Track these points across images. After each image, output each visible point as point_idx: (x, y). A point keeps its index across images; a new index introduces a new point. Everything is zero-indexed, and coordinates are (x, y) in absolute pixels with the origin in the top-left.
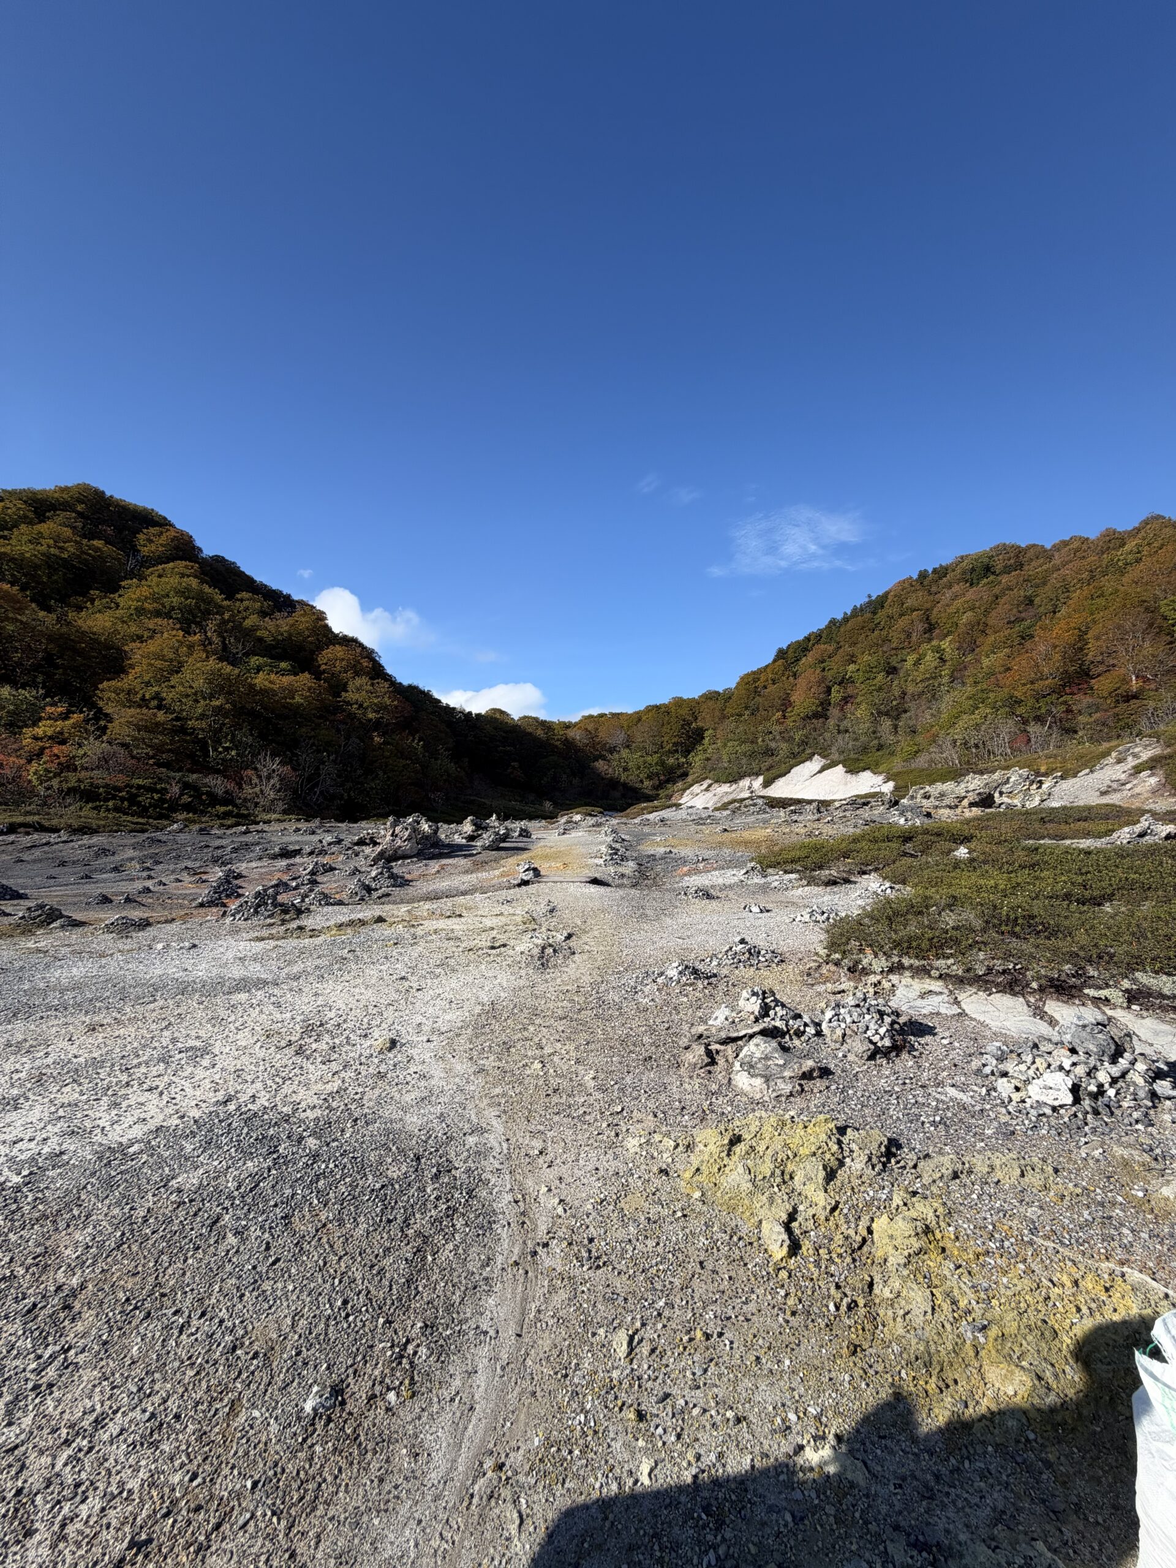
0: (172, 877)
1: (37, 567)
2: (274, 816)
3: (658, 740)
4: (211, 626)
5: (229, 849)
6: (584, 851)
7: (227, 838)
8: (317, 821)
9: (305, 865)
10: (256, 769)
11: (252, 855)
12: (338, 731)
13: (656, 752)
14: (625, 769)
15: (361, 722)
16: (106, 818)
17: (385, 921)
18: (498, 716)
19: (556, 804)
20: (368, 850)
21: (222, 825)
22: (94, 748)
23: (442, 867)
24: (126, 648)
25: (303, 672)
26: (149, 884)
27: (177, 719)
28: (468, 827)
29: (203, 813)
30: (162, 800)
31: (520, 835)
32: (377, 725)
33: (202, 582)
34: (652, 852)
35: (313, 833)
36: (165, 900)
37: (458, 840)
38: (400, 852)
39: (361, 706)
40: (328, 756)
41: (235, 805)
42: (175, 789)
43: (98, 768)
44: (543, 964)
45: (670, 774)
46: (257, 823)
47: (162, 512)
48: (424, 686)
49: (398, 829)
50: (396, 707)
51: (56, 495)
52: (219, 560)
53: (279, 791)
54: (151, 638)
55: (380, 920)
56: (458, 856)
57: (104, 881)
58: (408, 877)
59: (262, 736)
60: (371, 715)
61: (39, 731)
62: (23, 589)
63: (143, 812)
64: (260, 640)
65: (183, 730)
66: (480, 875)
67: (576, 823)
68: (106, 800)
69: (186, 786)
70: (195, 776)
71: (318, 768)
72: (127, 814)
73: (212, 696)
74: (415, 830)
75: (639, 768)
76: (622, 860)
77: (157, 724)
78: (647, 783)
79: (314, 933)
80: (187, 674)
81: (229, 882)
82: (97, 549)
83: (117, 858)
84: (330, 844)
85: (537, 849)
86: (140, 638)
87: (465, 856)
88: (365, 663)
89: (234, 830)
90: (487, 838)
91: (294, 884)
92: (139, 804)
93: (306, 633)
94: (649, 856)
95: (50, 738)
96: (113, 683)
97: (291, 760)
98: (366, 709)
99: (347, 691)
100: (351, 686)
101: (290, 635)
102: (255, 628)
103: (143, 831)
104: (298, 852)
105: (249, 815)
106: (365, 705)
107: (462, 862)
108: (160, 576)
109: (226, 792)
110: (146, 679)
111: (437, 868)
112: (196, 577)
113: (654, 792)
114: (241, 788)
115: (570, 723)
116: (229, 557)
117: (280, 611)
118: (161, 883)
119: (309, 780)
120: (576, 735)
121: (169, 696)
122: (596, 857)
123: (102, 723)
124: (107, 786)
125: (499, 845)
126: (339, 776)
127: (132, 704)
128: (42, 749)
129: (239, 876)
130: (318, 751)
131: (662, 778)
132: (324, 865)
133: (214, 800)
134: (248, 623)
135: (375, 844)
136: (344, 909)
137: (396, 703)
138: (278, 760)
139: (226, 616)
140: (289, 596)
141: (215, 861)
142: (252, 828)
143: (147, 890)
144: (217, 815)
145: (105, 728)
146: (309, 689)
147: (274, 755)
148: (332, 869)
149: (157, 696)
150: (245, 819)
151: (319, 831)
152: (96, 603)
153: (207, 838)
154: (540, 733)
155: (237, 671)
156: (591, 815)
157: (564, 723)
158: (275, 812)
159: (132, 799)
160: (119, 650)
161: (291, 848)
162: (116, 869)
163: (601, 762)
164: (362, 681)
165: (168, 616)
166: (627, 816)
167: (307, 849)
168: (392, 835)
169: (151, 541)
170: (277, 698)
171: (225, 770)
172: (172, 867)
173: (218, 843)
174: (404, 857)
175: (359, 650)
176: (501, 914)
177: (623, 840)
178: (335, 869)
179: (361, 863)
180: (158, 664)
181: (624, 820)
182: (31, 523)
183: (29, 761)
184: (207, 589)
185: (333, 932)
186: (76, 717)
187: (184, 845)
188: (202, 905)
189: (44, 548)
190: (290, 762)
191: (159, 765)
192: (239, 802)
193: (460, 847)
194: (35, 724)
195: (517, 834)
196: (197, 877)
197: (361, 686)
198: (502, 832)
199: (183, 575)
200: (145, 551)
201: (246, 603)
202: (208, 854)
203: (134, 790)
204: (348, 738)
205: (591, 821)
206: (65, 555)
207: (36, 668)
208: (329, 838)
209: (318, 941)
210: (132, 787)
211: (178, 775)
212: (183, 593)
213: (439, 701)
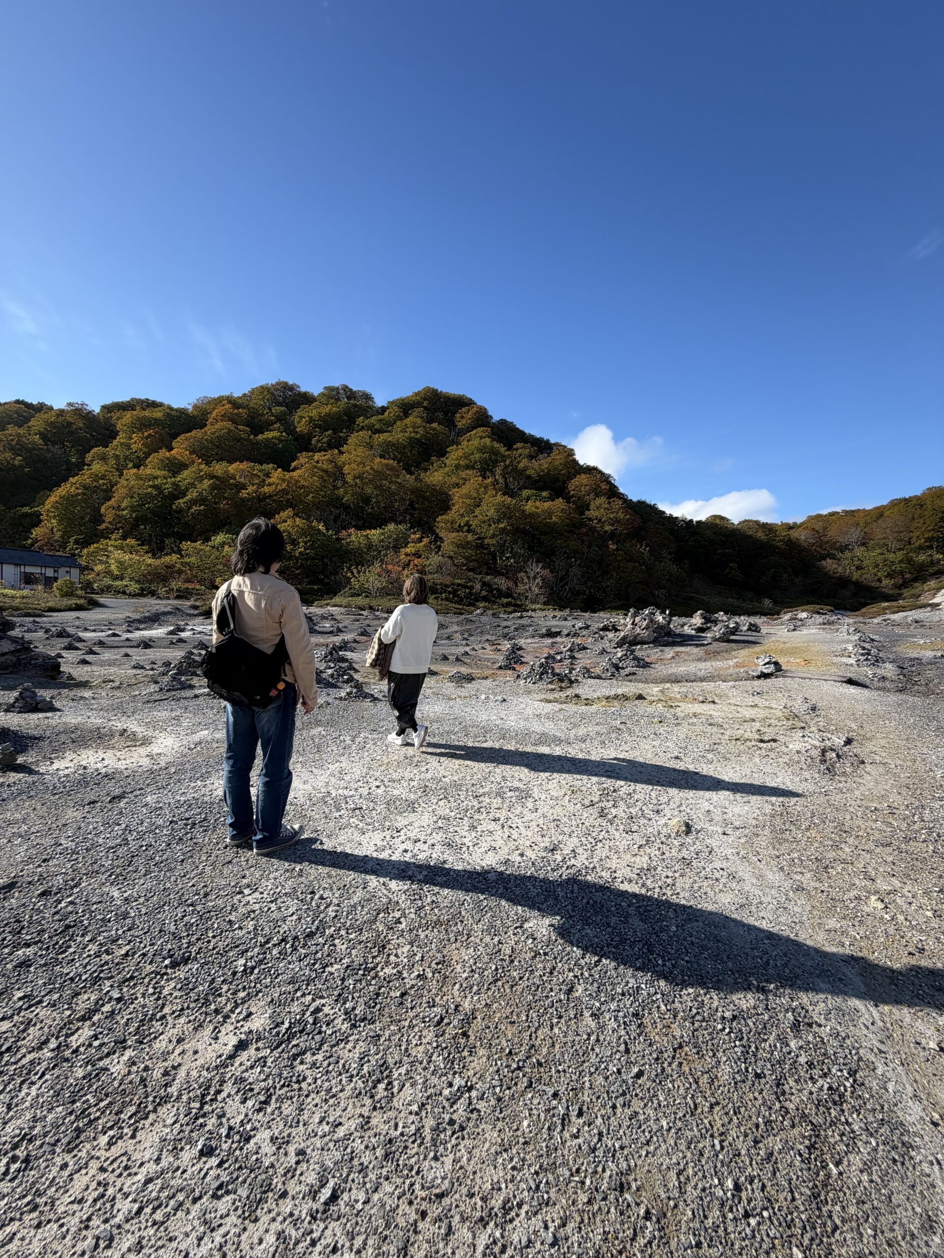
0: (480, 646)
1: (405, 446)
2: (539, 606)
3: (905, 536)
4: (498, 471)
5: (512, 628)
6: (825, 648)
7: (511, 621)
8: (568, 611)
9: (564, 644)
10: (526, 572)
11: (527, 633)
12: (583, 542)
13: (900, 549)
14: (858, 568)
15: (599, 534)
16: (441, 604)
17: (645, 699)
18: (718, 521)
19: (775, 602)
20: (611, 635)
21: (505, 611)
22: (435, 559)
23: (677, 654)
24: (450, 493)
25: (558, 498)
26: (467, 649)
27: (479, 539)
28: (697, 620)
29: (494, 602)
30: (471, 594)
31: (749, 629)
32: (612, 535)
33: (493, 440)
34: (916, 656)
35: (566, 619)
36: (478, 662)
37: (687, 630)
38: (638, 638)
39: (600, 521)
40: (575, 561)
41: (513, 598)
42: (478, 586)
43: (437, 572)
44: (828, 769)
45: (919, 572)
46: (528, 611)
47: (469, 396)
48: (651, 501)
49: (637, 619)
50: (628, 520)
51: (414, 399)
52: (503, 422)
53: (541, 588)
54: (464, 484)
55: (640, 697)
56: (690, 645)
57: (443, 645)
58: (647, 659)
59: (530, 548)
60: (608, 528)
61: (408, 550)
62: (399, 462)
63: (460, 602)
64: (529, 477)
65: (482, 546)
66: (714, 664)
67: (801, 620)
68: (441, 593)
69: (484, 584)
70: (489, 577)
71: (568, 571)
72: (452, 602)
73: (499, 521)
74: (652, 621)
75: (877, 566)
76: (877, 661)
77: (468, 543)
78: (886, 582)
79: (588, 702)
80: (484, 507)
81: (514, 652)
82: (435, 429)
83: (449, 630)
84: (580, 629)
85: (769, 644)
86: (457, 485)
87: (697, 646)
88: (604, 486)
89: (513, 615)
90: (717, 631)
91: (559, 658)
92: (458, 596)
93: (560, 467)
94: (911, 660)
95: (414, 555)
96: (444, 517)
97: (549, 565)
98: (604, 522)
99: (589, 510)
100: (592, 506)
101: (549, 470)
102: (526, 469)
103: (461, 614)
104: (558, 634)
105: (522, 605)
106: (603, 520)
107: (695, 650)
108: (468, 441)
109: (508, 588)
110: (461, 512)
111: (672, 654)
112: (489, 437)
113: (897, 591)
114: (517, 585)
115: (795, 524)
116: (509, 419)
117: (542, 453)
118: (474, 649)
119: (562, 579)
120: (802, 536)
121: (474, 523)
122: (843, 656)
123: (438, 543)
124: (441, 584)
125: (728, 638)
126: (583, 577)
127: (453, 530)
128: (410, 561)
129: (520, 649)
130: (569, 558)
131: (908, 576)
132: (579, 645)
133: (501, 594)
134: (521, 465)
135: (616, 630)
136: (606, 683)
137: (628, 517)
138: (540, 565)
139: (508, 463)
140: (548, 441)
141: (505, 636)
142: (525, 614)
143: (466, 653)
144: (502, 605)
145: (440, 547)
146: (562, 510)
147: (538, 562)
148: (585, 648)
149: (467, 524)
150: (519, 608)
151: (569, 618)
152: (435, 465)
153: (498, 620)
154: (760, 535)
155: (514, 501)
156: (819, 613)
157: (787, 524)
158: (538, 603)
159: (454, 592)
160: (447, 494)
161: (554, 630)
162: (448, 638)
163: (828, 560)
164: (601, 501)
165: (473, 468)
166: (863, 616)
167: (565, 632)
168: (633, 624)
169: (462, 417)
170: (540, 519)
171: (507, 573)
172: (479, 639)
173: (505, 624)
174: (643, 643)
175: (599, 476)
176: (756, 706)
177: (873, 640)
178: (587, 648)
179: (606, 644)
180: (468, 501)
181: (860, 619)
182: (401, 419)
183: (404, 569)
184: (496, 445)
185: (603, 703)
186: (426, 541)
187: (485, 624)
188: (500, 668)
189: (407, 435)
190: (549, 567)
191: (470, 570)
192: (515, 595)
193: (691, 638)
194: (406, 546)
195: (745, 628)
196: (494, 647)
197: (601, 504)
198: (732, 626)
199: (481, 438)
200: (460, 425)
201: (520, 451)
202: (500, 631)
203: (455, 587)
204: (589, 547)
205: (819, 619)
206: (418, 436)
207: (406, 511)
208: (580, 624)
209: (594, 708)
210: (454, 584)
211: (479, 577)
212: (481, 450)
213: (664, 512)
